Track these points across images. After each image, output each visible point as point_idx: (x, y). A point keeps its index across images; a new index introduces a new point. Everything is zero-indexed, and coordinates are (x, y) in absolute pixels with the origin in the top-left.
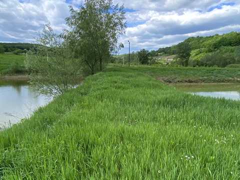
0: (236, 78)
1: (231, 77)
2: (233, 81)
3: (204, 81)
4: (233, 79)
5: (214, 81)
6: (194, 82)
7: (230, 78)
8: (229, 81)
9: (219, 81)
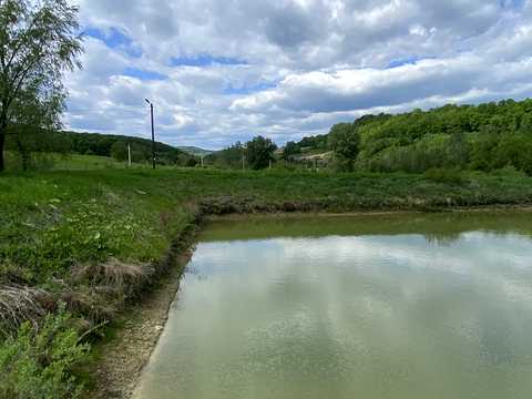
0: (410, 198)
1: (398, 194)
2: (403, 207)
3: (325, 206)
4: (402, 200)
5: (353, 207)
6: (299, 209)
7: (396, 199)
8: (391, 206)
9: (364, 207)
